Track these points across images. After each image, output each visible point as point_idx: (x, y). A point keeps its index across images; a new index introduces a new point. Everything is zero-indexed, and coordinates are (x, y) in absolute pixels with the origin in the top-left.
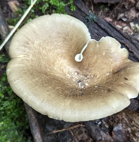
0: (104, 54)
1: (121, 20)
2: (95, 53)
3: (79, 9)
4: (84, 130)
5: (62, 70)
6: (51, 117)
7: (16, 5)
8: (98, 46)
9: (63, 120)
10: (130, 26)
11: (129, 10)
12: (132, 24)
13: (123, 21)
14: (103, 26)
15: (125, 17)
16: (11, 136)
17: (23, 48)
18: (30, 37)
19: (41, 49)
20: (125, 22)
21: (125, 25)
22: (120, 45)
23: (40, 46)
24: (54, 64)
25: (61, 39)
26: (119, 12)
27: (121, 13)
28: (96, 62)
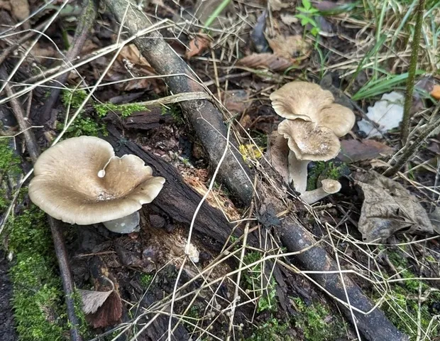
0: (127, 170)
1: (158, 147)
2: (118, 170)
3: (111, 135)
4: (115, 257)
5: (88, 189)
6: (65, 221)
7: (52, 134)
8: (120, 162)
9: (76, 224)
10: (169, 155)
11: (169, 139)
12: (171, 153)
13: (161, 149)
14: (132, 149)
15: (163, 145)
16: (39, 272)
17: (47, 165)
18: (56, 157)
19: (66, 168)
20: (163, 150)
21: (163, 153)
22: (144, 163)
23: (65, 164)
24: (79, 182)
25: (88, 159)
26: (157, 140)
27: (160, 141)
28: (120, 178)
